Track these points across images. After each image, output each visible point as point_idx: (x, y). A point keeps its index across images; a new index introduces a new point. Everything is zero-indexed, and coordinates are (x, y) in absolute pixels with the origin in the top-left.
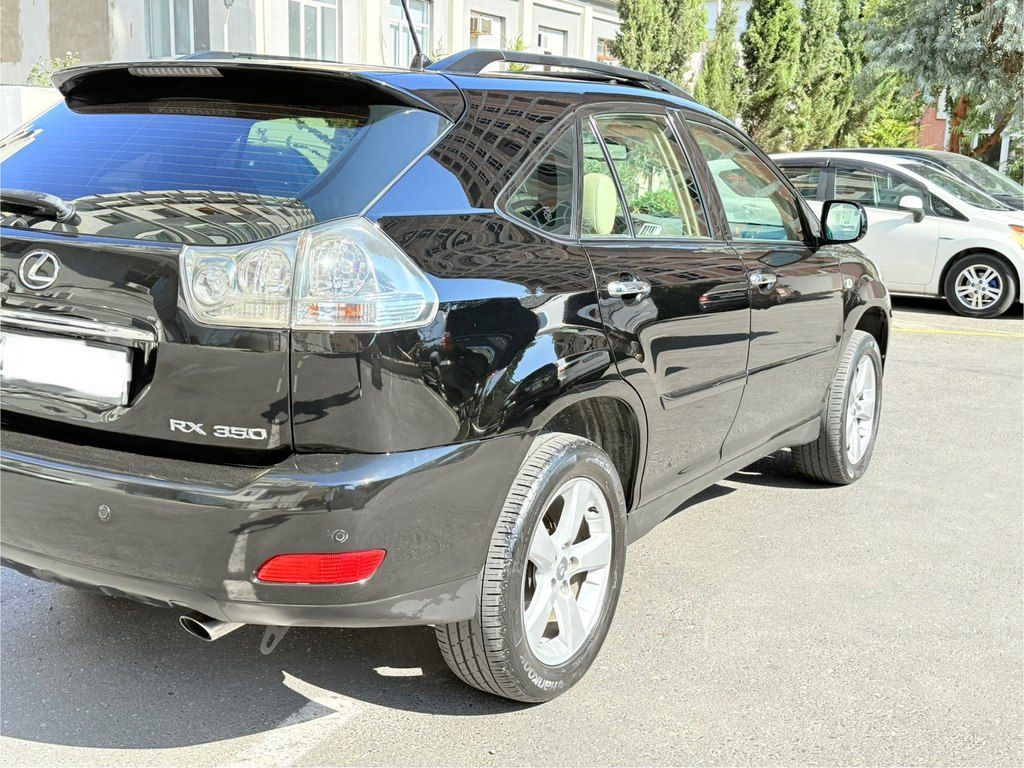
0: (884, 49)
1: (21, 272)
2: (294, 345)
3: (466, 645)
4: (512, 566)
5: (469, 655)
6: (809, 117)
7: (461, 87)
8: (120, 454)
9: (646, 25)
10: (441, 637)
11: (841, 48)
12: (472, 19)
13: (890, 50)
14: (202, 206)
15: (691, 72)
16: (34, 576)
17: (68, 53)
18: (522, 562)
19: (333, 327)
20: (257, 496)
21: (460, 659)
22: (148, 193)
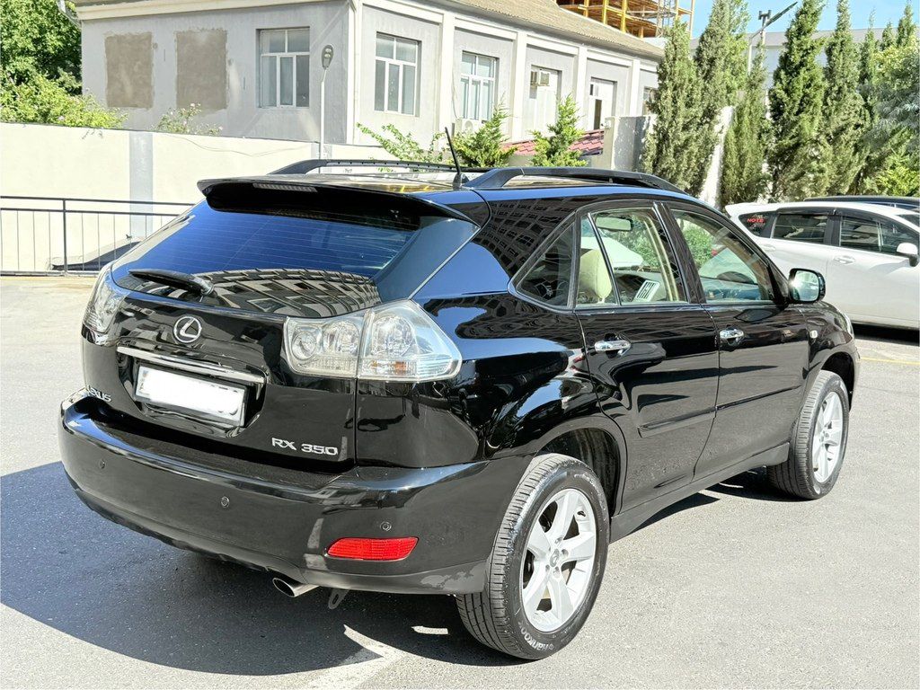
0: (893, 108)
1: (175, 330)
2: (359, 388)
3: (479, 611)
4: (513, 554)
5: (480, 620)
6: (830, 162)
7: (487, 200)
8: (237, 461)
9: (681, 85)
10: (461, 605)
11: (861, 102)
12: (532, 73)
13: (898, 110)
14: (299, 281)
15: (720, 125)
16: (172, 544)
17: (193, 105)
18: (522, 551)
19: (388, 378)
20: (329, 495)
21: (474, 623)
22: (263, 270)
